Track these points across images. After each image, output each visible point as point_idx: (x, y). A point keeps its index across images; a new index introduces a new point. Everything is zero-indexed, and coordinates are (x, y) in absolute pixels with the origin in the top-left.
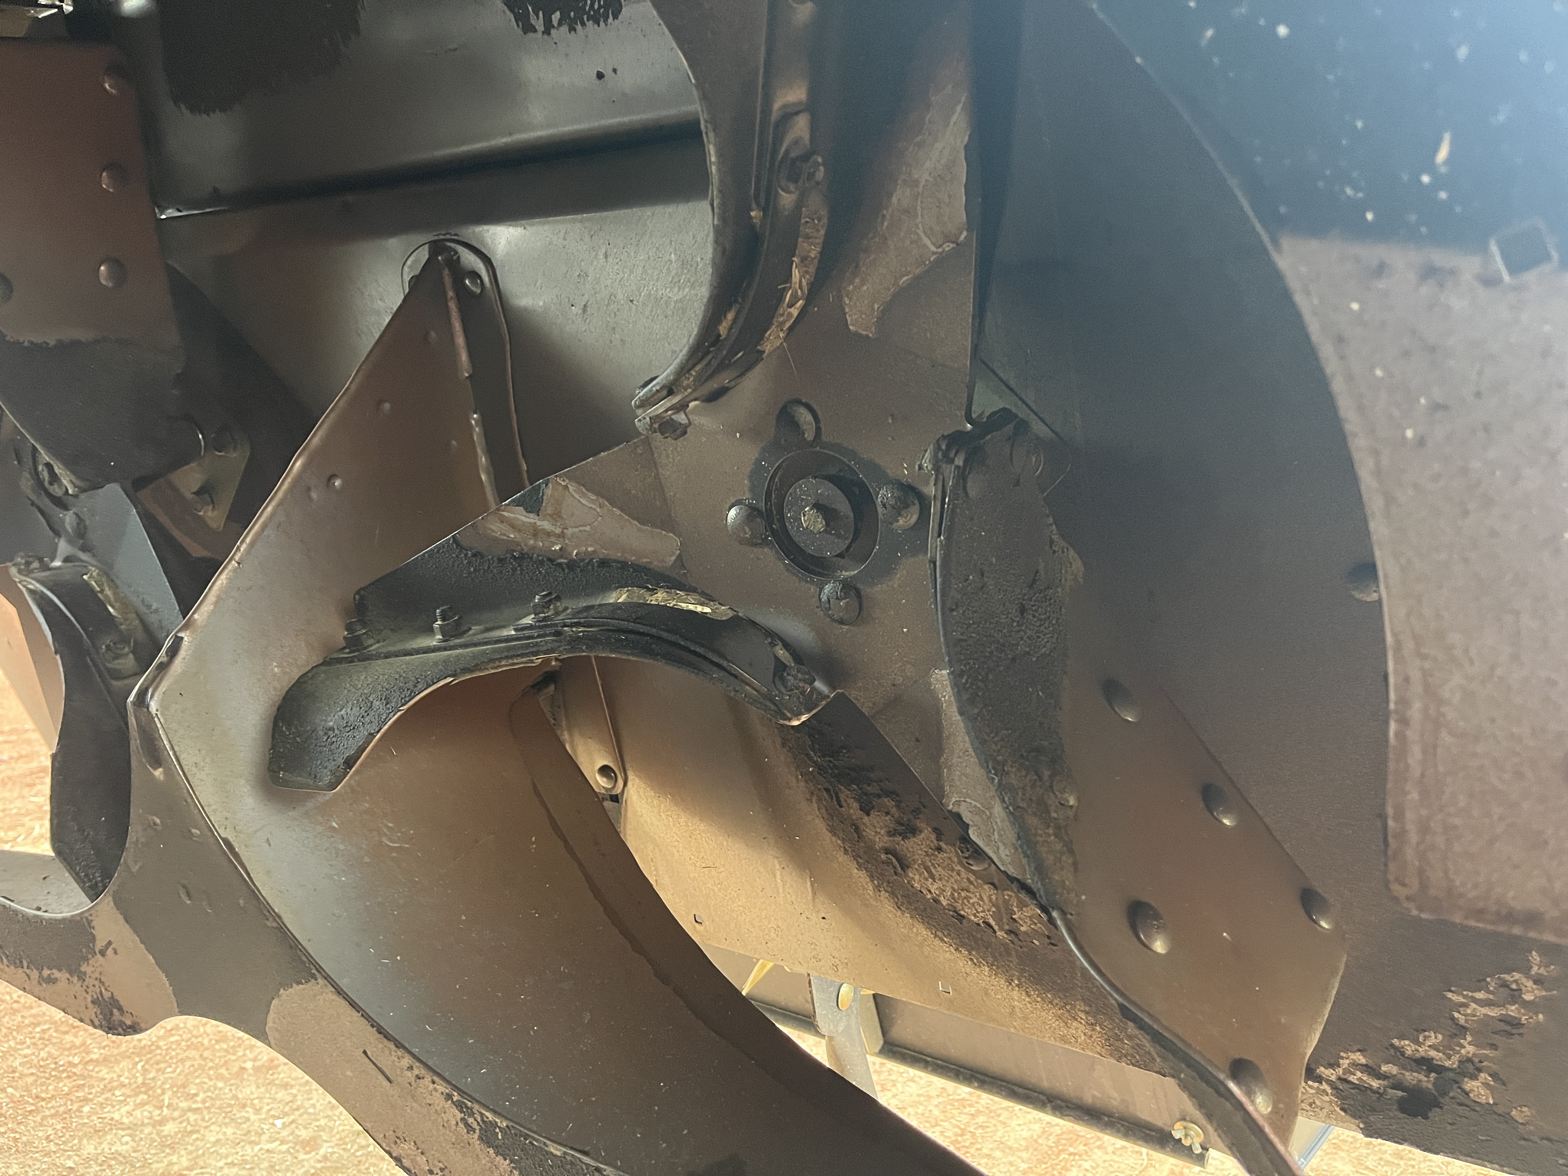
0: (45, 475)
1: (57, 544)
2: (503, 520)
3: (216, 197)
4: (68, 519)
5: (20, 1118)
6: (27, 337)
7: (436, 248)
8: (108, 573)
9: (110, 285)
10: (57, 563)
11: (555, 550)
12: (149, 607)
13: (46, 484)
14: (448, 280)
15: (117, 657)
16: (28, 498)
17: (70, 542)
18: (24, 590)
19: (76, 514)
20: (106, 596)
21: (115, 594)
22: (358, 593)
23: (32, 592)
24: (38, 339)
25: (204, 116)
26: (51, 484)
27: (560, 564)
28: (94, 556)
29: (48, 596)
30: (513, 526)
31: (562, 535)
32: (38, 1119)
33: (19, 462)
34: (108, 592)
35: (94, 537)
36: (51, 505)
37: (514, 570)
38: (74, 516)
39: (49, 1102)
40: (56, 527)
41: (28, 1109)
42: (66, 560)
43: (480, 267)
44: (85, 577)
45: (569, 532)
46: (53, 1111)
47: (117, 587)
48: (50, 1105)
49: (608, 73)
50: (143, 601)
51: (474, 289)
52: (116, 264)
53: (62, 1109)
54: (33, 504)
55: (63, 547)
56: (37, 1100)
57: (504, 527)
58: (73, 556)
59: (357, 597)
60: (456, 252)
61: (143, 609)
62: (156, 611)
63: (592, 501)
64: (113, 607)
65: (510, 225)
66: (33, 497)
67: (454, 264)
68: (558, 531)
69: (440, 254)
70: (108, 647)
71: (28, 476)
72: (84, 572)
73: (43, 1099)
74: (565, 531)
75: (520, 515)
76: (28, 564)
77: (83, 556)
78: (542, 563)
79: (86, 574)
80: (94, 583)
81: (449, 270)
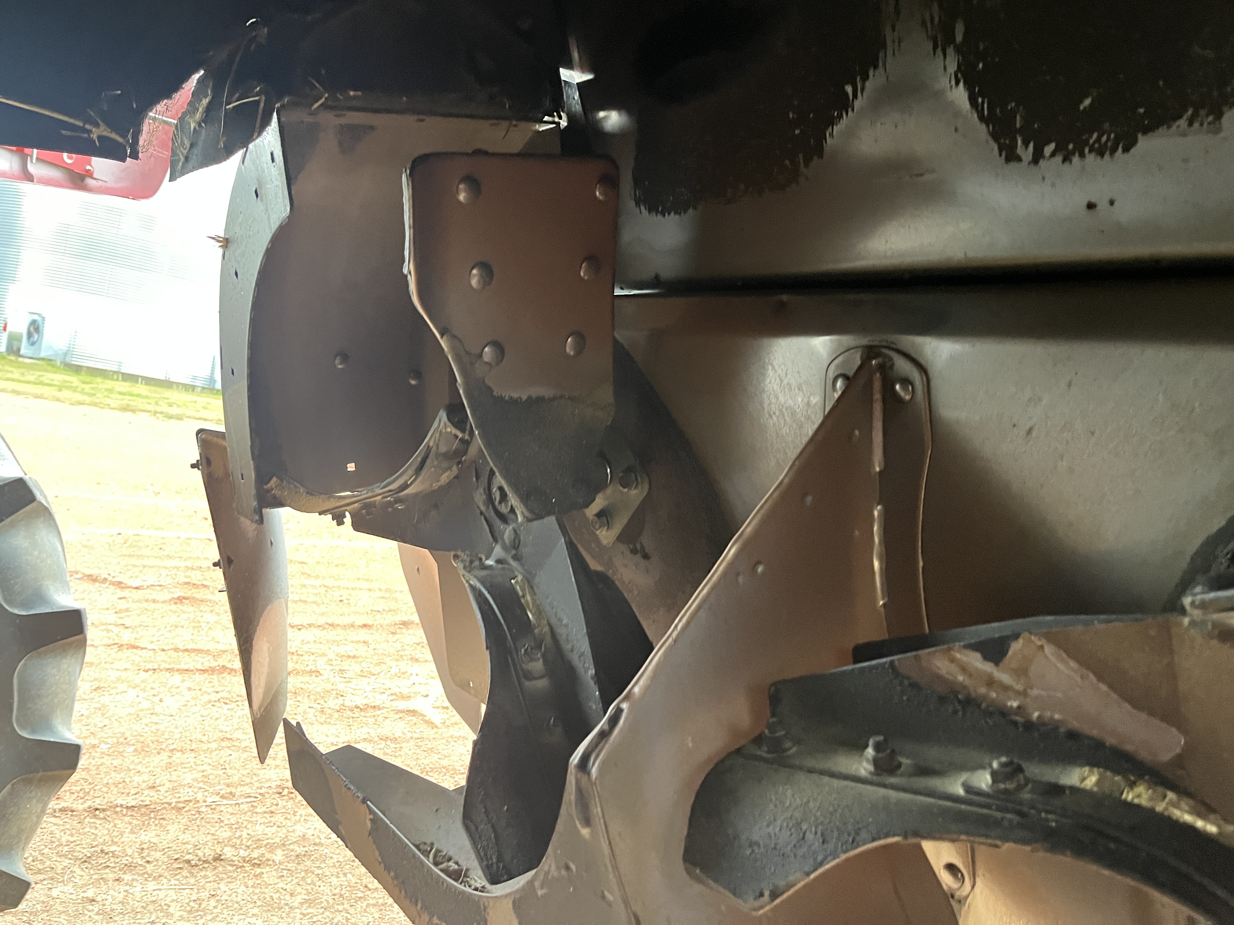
0: (497, 496)
1: (493, 549)
2: (953, 660)
3: (656, 282)
4: (508, 533)
5: (352, 901)
6: (509, 393)
7: (870, 352)
8: (529, 581)
9: (572, 353)
10: (490, 562)
11: (1011, 707)
12: (560, 620)
13: (497, 503)
14: (877, 385)
15: (532, 660)
16: (479, 507)
17: (505, 548)
18: (467, 585)
19: (515, 530)
20: (527, 602)
21: (532, 599)
22: (774, 684)
23: (473, 588)
24: (515, 395)
25: (660, 217)
26: (500, 503)
27: (1015, 723)
28: (522, 565)
29: (484, 595)
30: (964, 669)
31: (1024, 694)
32: (364, 905)
33: (477, 479)
34: (529, 598)
35: (525, 550)
36: (495, 517)
37: (955, 712)
38: (512, 532)
39: (373, 893)
40: (496, 534)
41: (359, 896)
42: (499, 561)
43: (916, 376)
44: (512, 581)
45: (1035, 692)
46: (374, 901)
47: (535, 594)
48: (373, 896)
49: (1102, 205)
50: (556, 614)
51: (902, 394)
52: (580, 337)
53: (381, 901)
54: (482, 513)
55: (498, 551)
56: (366, 889)
57: (953, 668)
58: (504, 560)
59: (773, 689)
60: (891, 359)
61: (553, 621)
62: (566, 626)
63: (1073, 670)
64: (531, 612)
65: (956, 341)
66: (483, 508)
67: (886, 369)
68: (1019, 687)
69: (875, 358)
70: (526, 651)
71: (482, 491)
72: (512, 576)
73: (370, 890)
74: (1029, 691)
75: (975, 660)
76: (471, 562)
77: (514, 564)
78: (991, 714)
79: (514, 579)
80: (518, 588)
81: (881, 374)
